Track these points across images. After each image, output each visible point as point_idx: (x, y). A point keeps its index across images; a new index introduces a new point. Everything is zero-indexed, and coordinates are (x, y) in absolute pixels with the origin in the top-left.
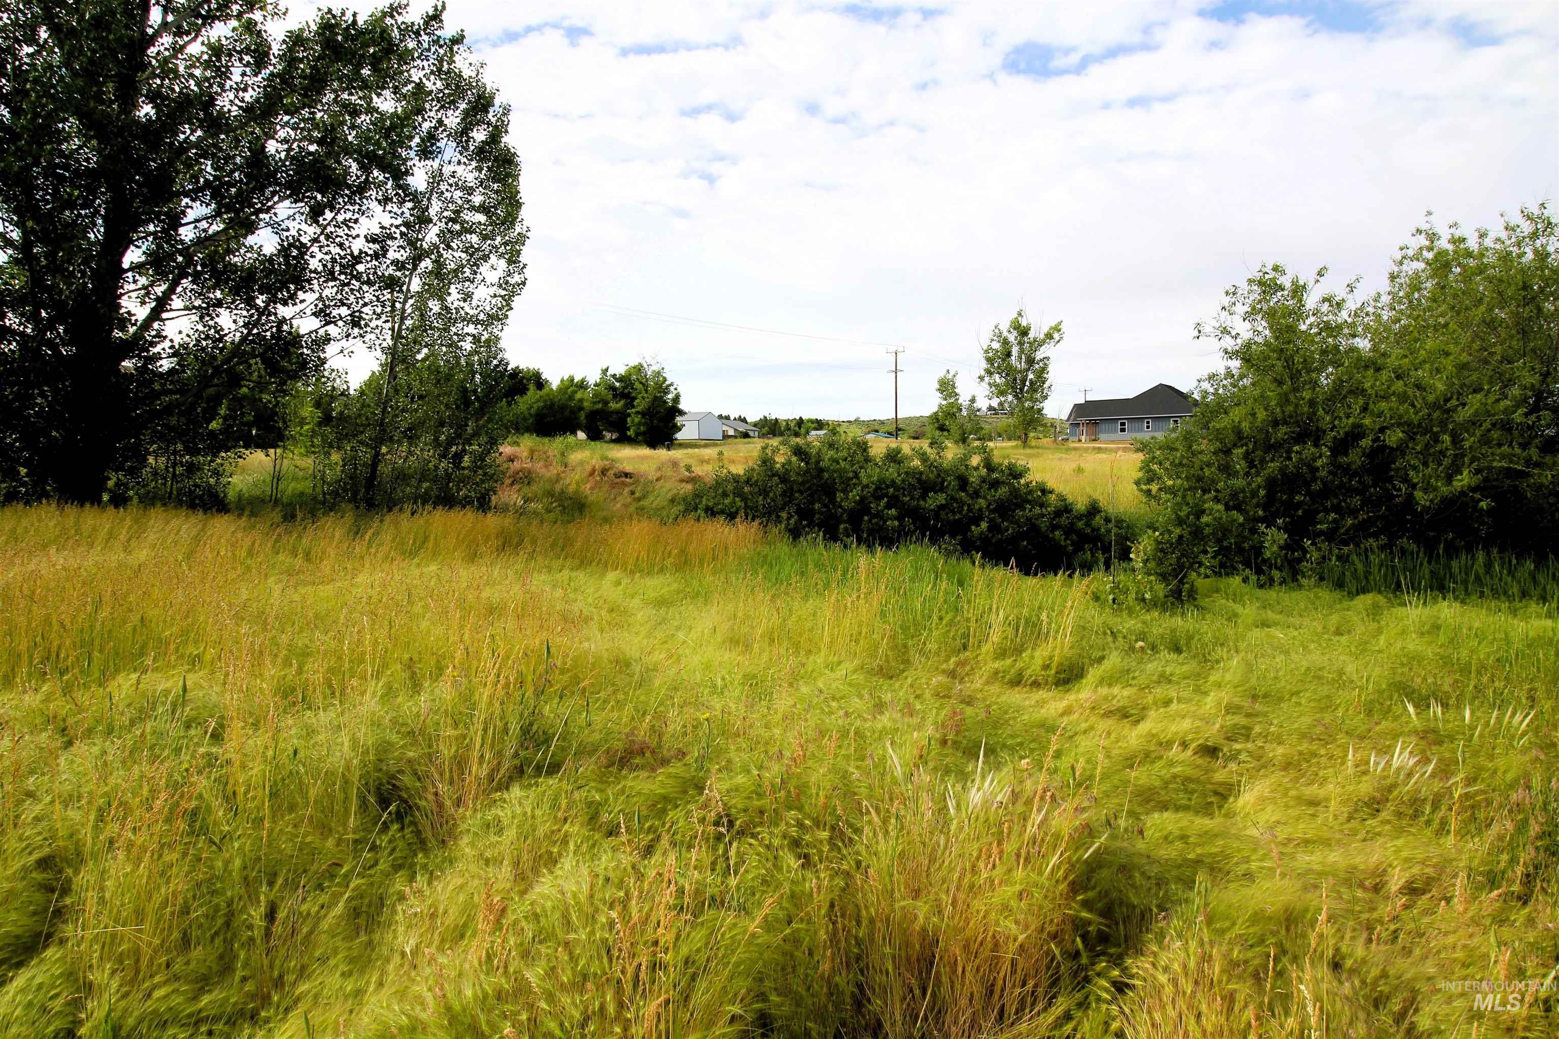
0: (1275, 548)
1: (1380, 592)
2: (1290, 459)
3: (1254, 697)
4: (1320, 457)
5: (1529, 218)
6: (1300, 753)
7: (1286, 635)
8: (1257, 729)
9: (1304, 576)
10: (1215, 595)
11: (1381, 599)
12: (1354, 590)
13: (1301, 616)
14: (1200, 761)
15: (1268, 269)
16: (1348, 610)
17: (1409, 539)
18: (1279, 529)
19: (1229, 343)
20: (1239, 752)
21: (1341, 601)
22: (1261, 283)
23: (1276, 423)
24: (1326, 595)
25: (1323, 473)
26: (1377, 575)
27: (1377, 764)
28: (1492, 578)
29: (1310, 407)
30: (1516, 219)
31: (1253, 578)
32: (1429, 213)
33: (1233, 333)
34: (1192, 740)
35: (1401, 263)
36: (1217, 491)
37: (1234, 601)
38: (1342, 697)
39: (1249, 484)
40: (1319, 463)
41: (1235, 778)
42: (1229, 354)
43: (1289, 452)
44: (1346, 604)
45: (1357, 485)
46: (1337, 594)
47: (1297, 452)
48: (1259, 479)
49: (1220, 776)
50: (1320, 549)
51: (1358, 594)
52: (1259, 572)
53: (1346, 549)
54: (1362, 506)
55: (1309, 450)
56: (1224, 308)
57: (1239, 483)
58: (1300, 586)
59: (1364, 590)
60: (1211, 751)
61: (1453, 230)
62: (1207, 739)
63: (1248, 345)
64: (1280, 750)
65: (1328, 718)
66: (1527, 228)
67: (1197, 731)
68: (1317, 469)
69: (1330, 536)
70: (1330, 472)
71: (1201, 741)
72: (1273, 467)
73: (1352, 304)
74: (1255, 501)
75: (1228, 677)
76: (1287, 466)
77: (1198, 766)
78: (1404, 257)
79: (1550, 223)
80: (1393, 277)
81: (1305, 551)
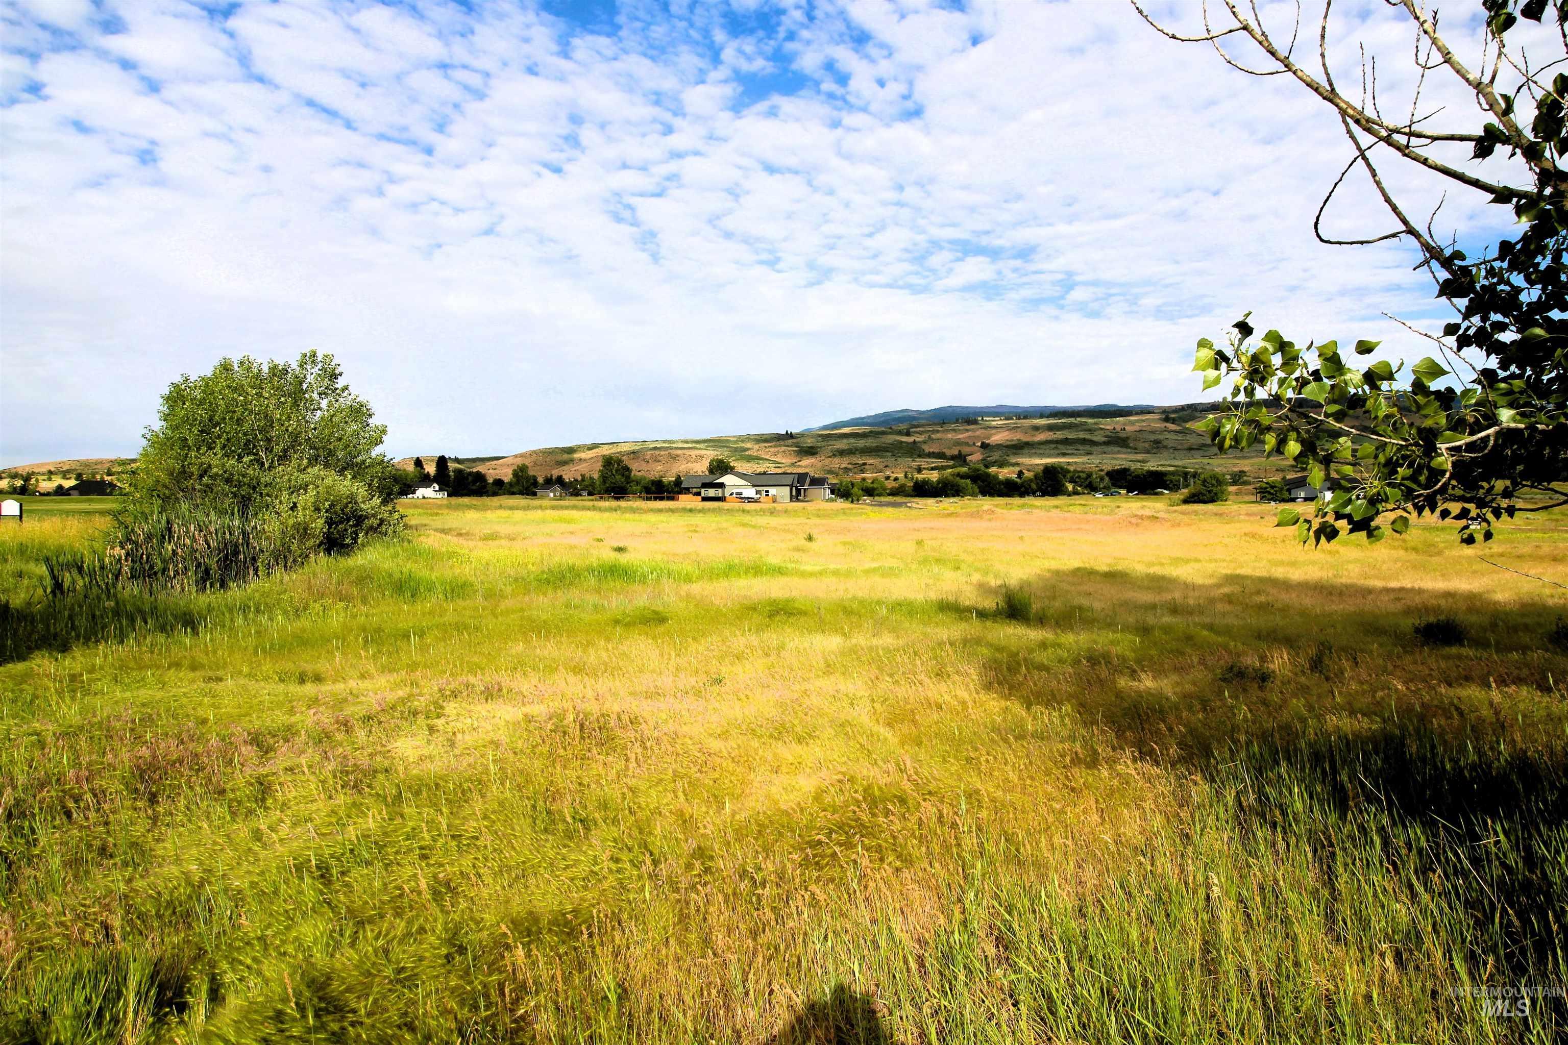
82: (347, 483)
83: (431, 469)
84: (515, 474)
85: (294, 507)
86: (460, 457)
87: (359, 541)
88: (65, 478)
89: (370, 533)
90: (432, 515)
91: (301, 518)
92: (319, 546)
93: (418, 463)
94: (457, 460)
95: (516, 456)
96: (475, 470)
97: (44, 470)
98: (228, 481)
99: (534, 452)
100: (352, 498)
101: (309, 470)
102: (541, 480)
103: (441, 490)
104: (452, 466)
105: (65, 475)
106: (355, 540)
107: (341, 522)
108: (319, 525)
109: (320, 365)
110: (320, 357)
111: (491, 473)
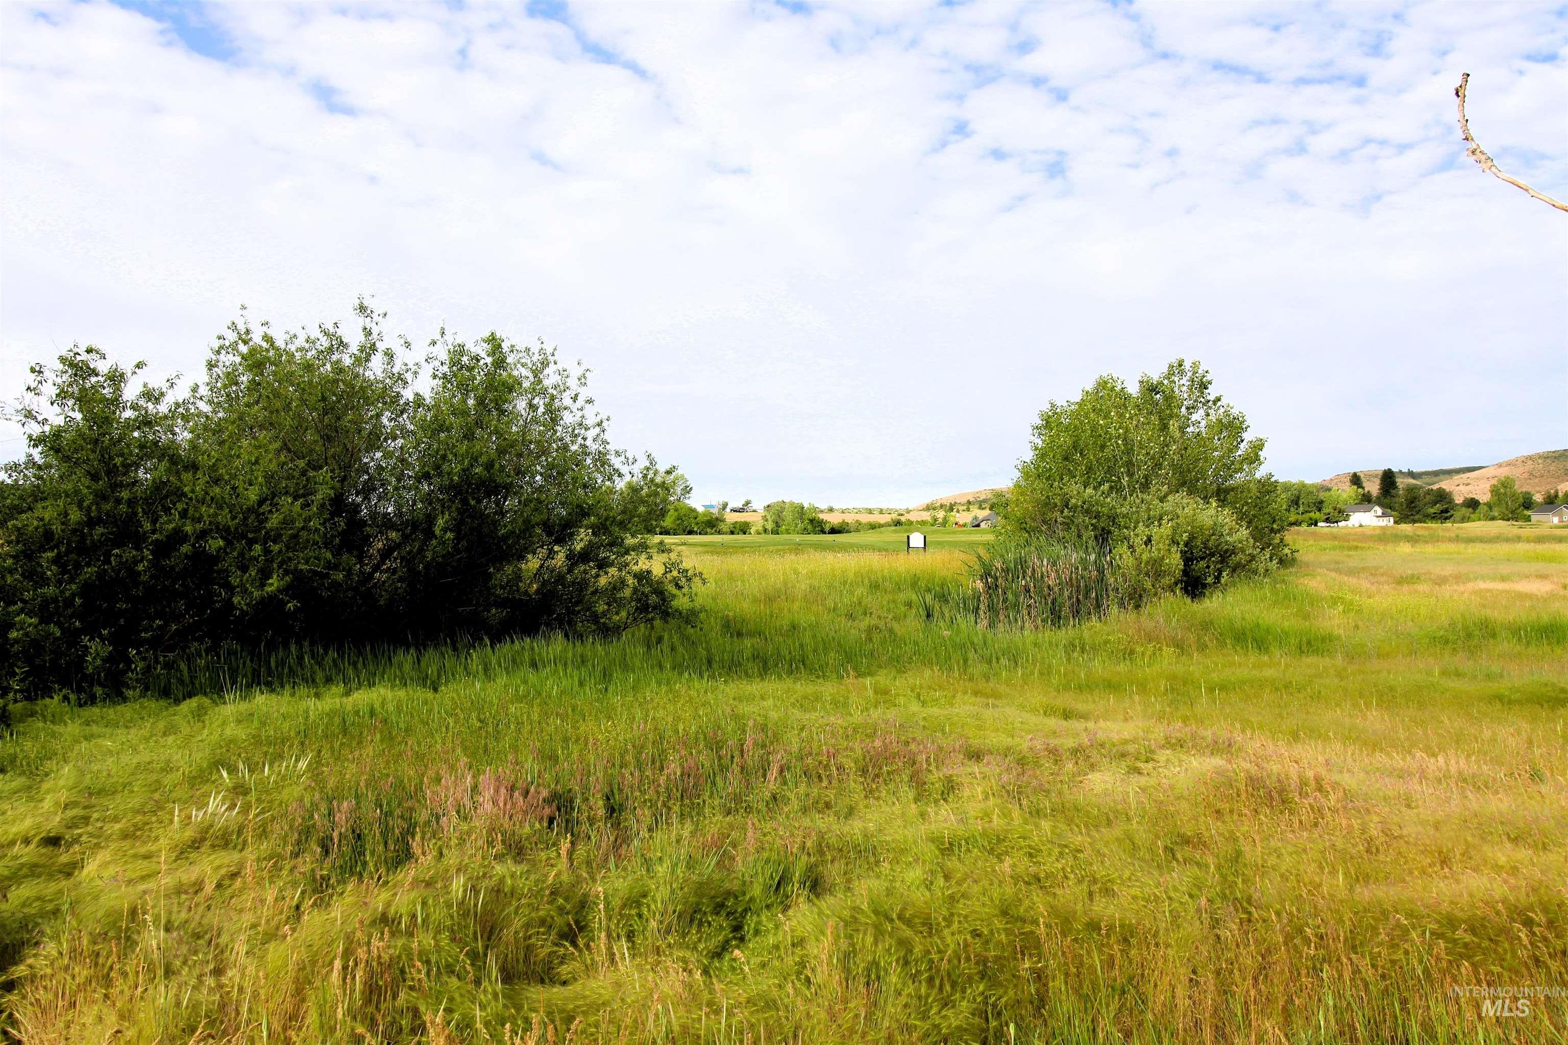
0: (99, 662)
1: (205, 694)
2: (109, 563)
3: (90, 794)
4: (142, 561)
5: (326, 333)
6: (135, 825)
7: (114, 742)
8: (95, 815)
9: (128, 688)
10: (30, 719)
11: (206, 701)
12: (181, 696)
13: (127, 727)
14: (44, 851)
15: (82, 350)
16: (174, 715)
17: (232, 640)
18: (103, 639)
19: (35, 429)
20: (80, 835)
21: (167, 708)
22: (72, 365)
23: (91, 523)
24: (152, 704)
25: (144, 578)
26: (203, 678)
27: (196, 816)
28: (302, 669)
29: (129, 507)
30: (315, 333)
31: (72, 697)
32: (244, 308)
33: (40, 418)
34: (34, 836)
35: (218, 352)
36: (24, 601)
37: (53, 722)
38: (169, 780)
39: (62, 592)
40: (140, 567)
41: (79, 857)
42: (36, 441)
43: (108, 555)
44: (171, 710)
45: (181, 589)
46: (163, 703)
47: (117, 555)
48: (74, 587)
49: (64, 858)
50: (144, 659)
51: (184, 699)
52: (80, 690)
53: (171, 655)
54: (186, 610)
55: (130, 553)
56: (29, 388)
57: (50, 591)
58: (125, 700)
59: (190, 695)
60: (53, 841)
61: (265, 328)
62: (49, 831)
63: (57, 434)
64: (117, 826)
65: (157, 796)
66: (325, 342)
67: (39, 826)
68: (139, 573)
69: (155, 643)
70: (152, 577)
71: (43, 835)
72: (89, 571)
73: (170, 399)
74: (70, 611)
75: (62, 783)
76: (105, 571)
77: (42, 855)
78: (221, 347)
79: (342, 342)
80: (211, 366)
81: (129, 662)
82: (1212, 512)
83: (1373, 488)
84: (1494, 491)
85: (1149, 541)
86: (1415, 470)
87: (1223, 581)
88: (981, 508)
89: (1238, 571)
90: (1349, 549)
91: (1155, 554)
92: (1176, 584)
93: (1356, 480)
94: (1411, 474)
95: (1500, 465)
96: (1435, 487)
97: (964, 500)
98: (1088, 512)
99: (1530, 458)
100: (1215, 530)
101: (1170, 498)
102: (1538, 498)
103: (1384, 515)
104: (1401, 482)
105: (981, 505)
106: (1218, 578)
107: (1203, 558)
108: (1175, 560)
109: (1189, 374)
110: (1187, 365)
111: (1459, 490)
